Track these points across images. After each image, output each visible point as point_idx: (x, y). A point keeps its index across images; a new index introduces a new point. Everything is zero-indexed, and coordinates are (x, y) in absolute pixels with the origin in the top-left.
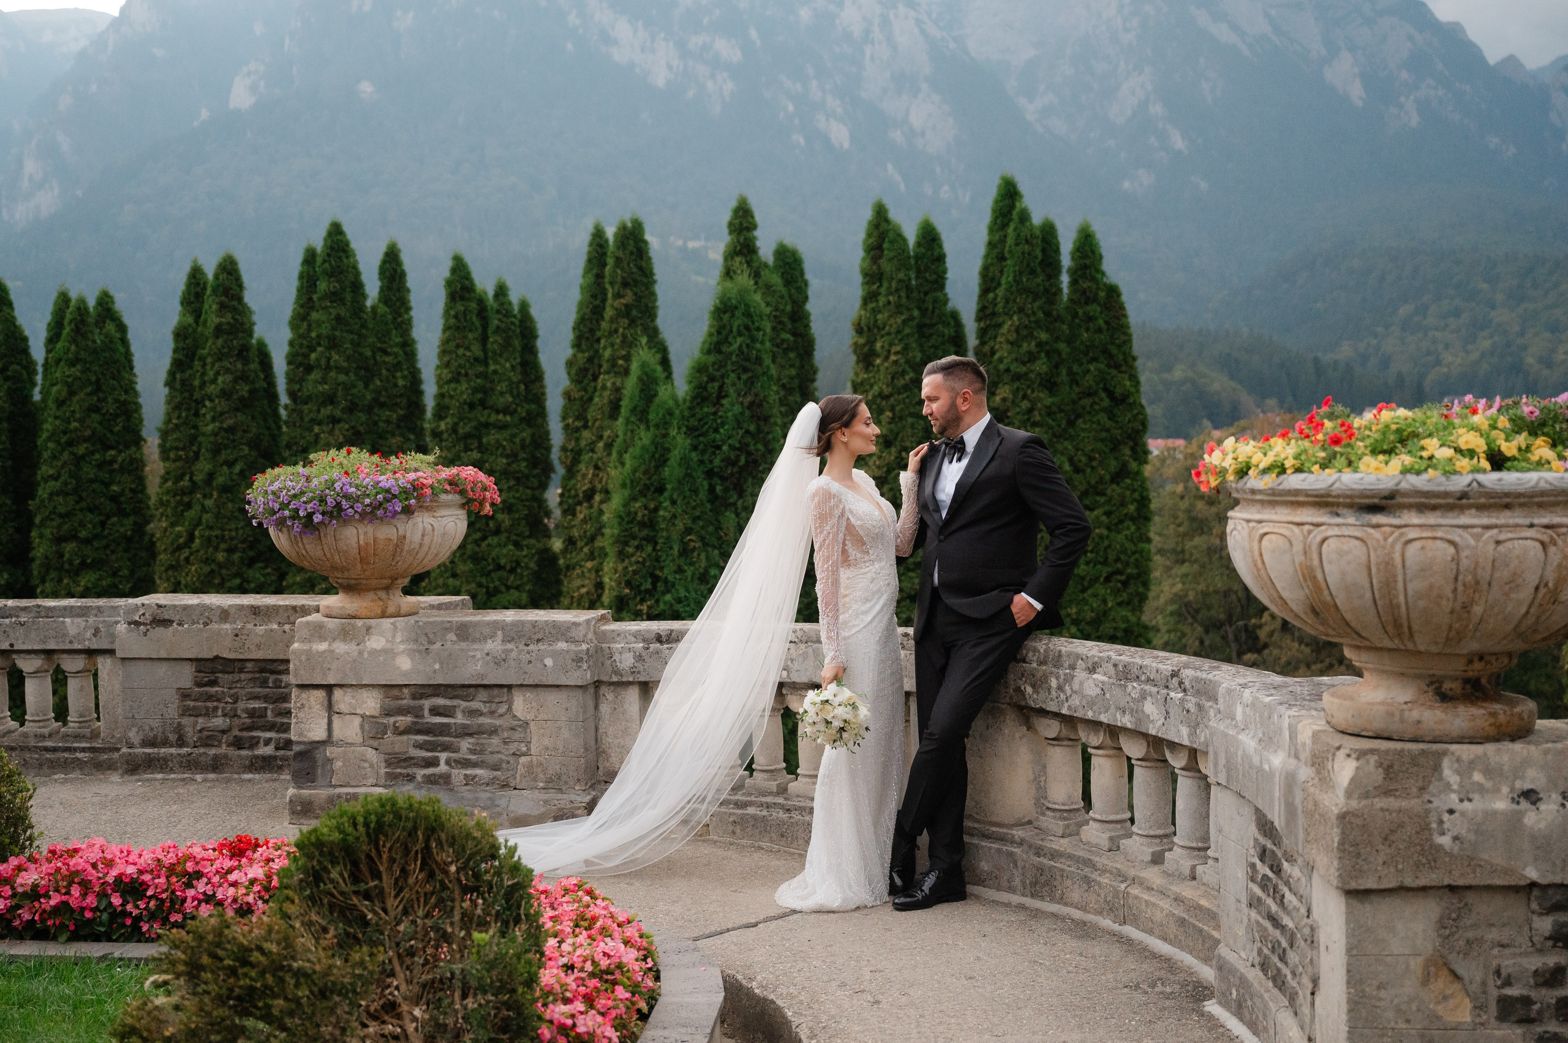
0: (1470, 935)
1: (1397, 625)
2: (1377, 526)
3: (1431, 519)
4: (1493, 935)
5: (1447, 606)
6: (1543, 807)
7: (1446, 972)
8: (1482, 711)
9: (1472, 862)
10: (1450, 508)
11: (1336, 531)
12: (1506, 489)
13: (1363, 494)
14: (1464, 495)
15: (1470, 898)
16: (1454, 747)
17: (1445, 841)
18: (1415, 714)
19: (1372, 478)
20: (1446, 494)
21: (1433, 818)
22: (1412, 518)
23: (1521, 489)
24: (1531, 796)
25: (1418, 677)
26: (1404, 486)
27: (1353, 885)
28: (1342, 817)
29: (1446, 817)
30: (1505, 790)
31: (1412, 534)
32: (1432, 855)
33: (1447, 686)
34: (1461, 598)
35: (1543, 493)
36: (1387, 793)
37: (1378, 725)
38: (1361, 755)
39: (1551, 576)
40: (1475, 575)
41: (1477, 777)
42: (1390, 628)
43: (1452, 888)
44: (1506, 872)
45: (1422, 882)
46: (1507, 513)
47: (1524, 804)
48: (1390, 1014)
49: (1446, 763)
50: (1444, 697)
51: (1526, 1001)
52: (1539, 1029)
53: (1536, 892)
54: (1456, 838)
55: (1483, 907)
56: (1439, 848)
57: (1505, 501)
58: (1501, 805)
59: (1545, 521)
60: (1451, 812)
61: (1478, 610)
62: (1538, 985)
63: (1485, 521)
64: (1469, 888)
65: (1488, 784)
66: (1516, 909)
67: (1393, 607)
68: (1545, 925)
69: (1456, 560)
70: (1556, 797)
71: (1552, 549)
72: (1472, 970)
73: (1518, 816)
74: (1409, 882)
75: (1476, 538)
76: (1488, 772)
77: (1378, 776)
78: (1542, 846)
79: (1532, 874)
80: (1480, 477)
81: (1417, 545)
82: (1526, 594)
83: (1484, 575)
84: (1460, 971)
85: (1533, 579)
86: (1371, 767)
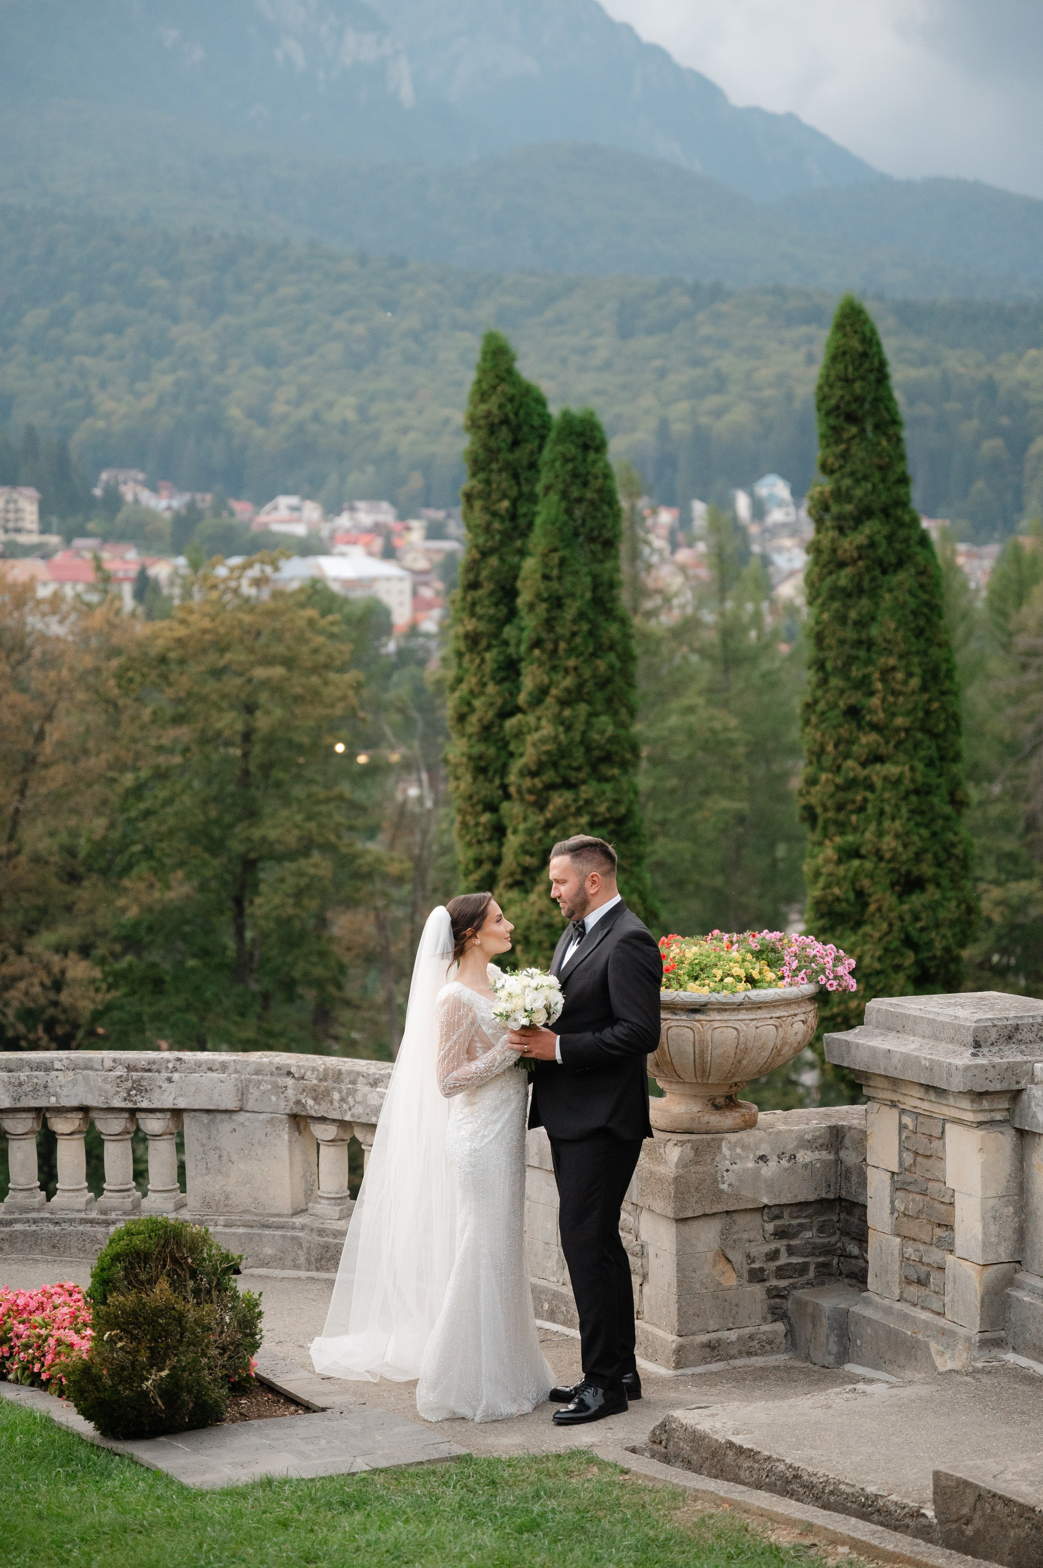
0: (735, 1237)
1: (704, 1071)
2: (699, 1021)
3: (725, 1016)
4: (745, 1236)
5: (731, 1061)
6: (770, 1164)
7: (723, 1259)
8: (737, 1115)
9: (738, 1197)
10: (734, 1010)
11: (676, 1023)
12: (761, 1000)
13: (692, 1004)
14: (741, 1004)
15: (736, 1217)
16: (727, 1135)
17: (724, 1187)
18: (706, 1118)
19: (696, 995)
20: (733, 1004)
21: (719, 1175)
22: (715, 1016)
23: (767, 999)
24: (763, 1158)
25: (702, 1097)
26: (713, 999)
27: (681, 1216)
28: (676, 1179)
29: (725, 1174)
30: (751, 1156)
31: (716, 1025)
32: (718, 1195)
33: (717, 1101)
34: (738, 1057)
35: (776, 1001)
36: (697, 1163)
37: (686, 1126)
38: (682, 1143)
39: (779, 1043)
40: (745, 1044)
41: (739, 1150)
42: (699, 1074)
43: (727, 1212)
44: (754, 1200)
45: (714, 1211)
46: (760, 1011)
47: (761, 1163)
48: (698, 1286)
49: (724, 1144)
50: (717, 1107)
51: (762, 1270)
52: (768, 1284)
53: (766, 1210)
54: (730, 1185)
55: (742, 1220)
56: (722, 1191)
57: (758, 1006)
58: (751, 1165)
59: (777, 1015)
60: (727, 1171)
61: (745, 1062)
62: (767, 1260)
63: (751, 1017)
64: (734, 1211)
65: (744, 1154)
66: (757, 1219)
67: (703, 1063)
68: (770, 1227)
69: (738, 1038)
70: (775, 1158)
71: (780, 1029)
72: (737, 1257)
73: (759, 1169)
74: (708, 1211)
75: (747, 1025)
76: (743, 1147)
77: (692, 1154)
78: (770, 1185)
79: (765, 1201)
80: (748, 993)
81: (719, 1030)
82: (766, 1054)
83: (750, 1045)
84: (731, 1258)
85: (771, 1045)
86: (688, 1150)
